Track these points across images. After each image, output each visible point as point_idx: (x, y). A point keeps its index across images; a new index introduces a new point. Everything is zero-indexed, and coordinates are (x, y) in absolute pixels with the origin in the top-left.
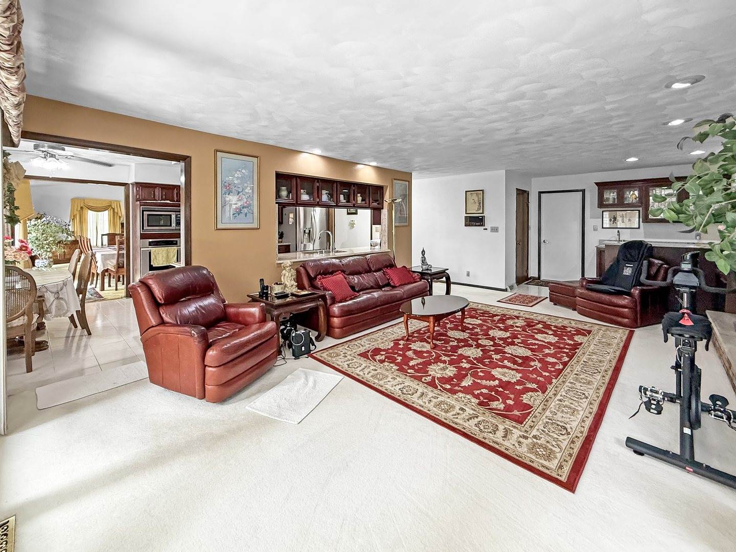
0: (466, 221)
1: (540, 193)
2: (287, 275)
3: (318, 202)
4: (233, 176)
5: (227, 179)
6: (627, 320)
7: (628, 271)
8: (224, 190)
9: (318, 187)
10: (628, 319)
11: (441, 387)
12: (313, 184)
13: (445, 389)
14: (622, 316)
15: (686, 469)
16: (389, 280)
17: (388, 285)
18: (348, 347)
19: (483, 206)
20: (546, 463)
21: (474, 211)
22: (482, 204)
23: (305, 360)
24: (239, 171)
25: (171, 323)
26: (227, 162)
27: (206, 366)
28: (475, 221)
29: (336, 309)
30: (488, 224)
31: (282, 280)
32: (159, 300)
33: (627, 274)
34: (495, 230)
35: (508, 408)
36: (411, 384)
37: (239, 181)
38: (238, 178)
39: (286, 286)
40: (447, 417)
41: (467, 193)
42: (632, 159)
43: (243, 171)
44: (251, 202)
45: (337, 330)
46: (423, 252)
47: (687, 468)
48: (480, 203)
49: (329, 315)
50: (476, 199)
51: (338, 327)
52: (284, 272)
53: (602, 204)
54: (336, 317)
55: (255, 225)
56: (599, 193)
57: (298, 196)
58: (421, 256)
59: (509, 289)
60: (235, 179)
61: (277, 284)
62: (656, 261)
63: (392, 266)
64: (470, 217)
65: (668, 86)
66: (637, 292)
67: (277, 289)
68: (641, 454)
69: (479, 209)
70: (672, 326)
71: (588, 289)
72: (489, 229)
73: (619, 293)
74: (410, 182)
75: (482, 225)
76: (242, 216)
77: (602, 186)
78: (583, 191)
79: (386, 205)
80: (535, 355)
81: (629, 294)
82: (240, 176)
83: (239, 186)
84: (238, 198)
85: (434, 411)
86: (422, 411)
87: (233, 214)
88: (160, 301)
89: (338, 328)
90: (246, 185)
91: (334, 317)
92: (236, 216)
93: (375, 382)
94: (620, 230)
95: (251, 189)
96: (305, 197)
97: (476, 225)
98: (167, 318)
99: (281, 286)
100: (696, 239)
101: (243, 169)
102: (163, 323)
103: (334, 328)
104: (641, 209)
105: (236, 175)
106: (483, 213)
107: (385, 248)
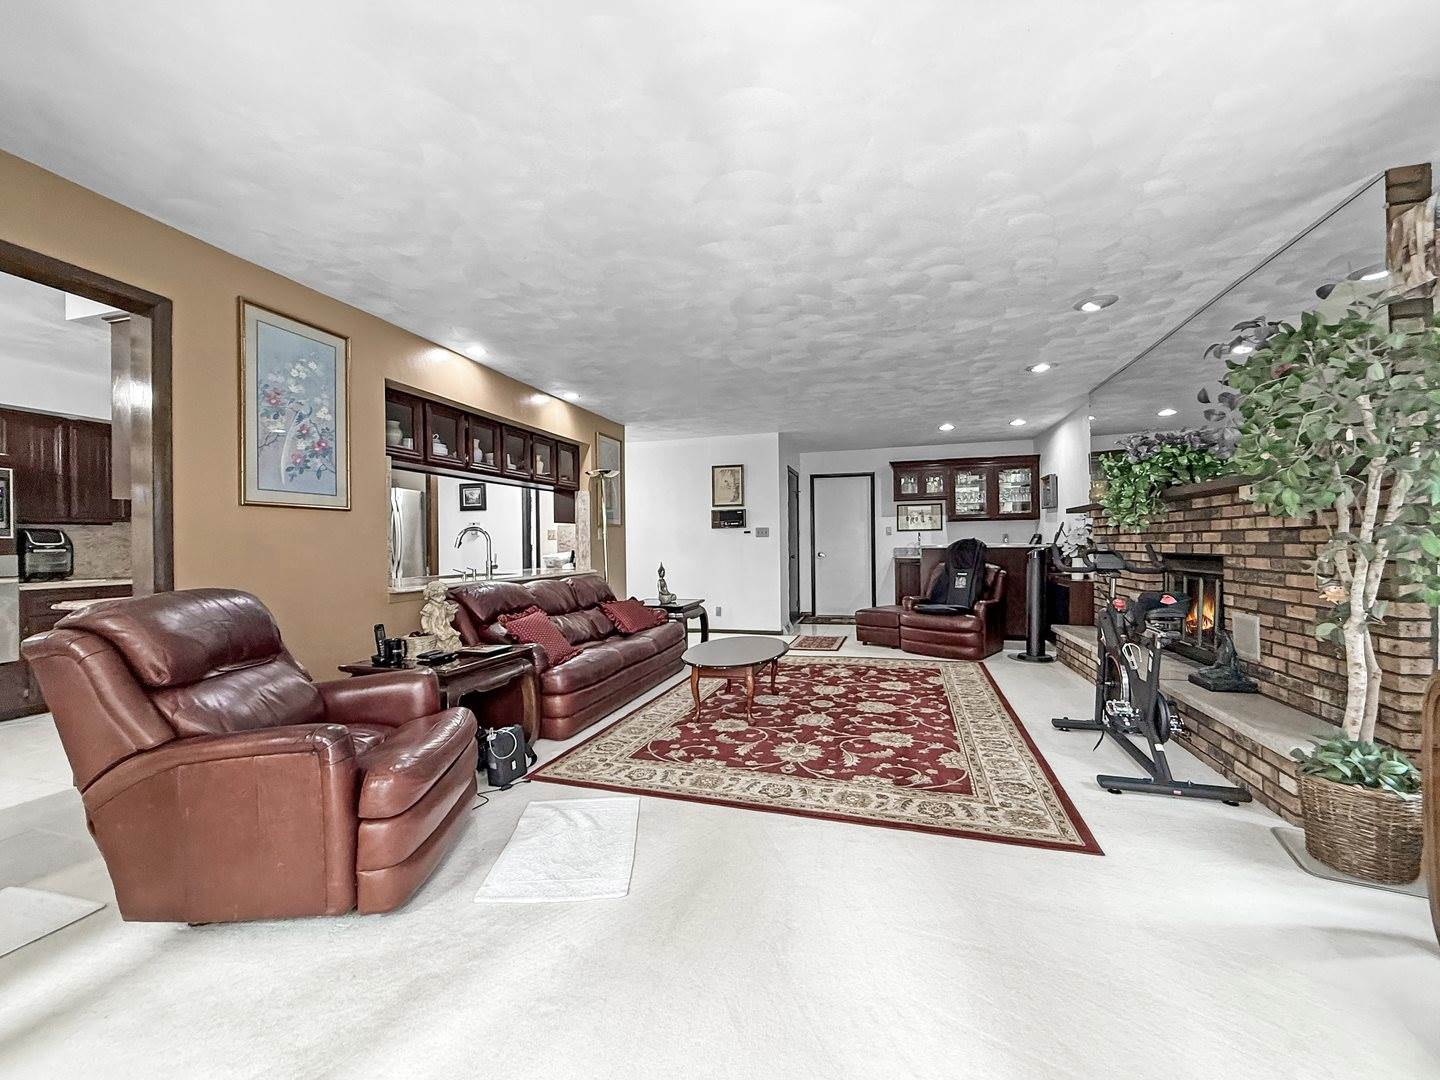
0: (713, 520)
1: (813, 477)
2: (437, 613)
3: (467, 464)
4: (287, 373)
5: (271, 377)
6: (972, 649)
7: (961, 583)
8: (264, 404)
9: (467, 430)
10: (973, 647)
11: (821, 774)
12: (458, 421)
13: (830, 776)
14: (964, 643)
15: (1173, 794)
16: (613, 622)
17: (614, 632)
18: (598, 749)
19: (743, 493)
20: (1044, 831)
21: (727, 502)
22: (740, 490)
23: (521, 789)
24: (302, 363)
25: (203, 734)
26: (267, 334)
27: (359, 821)
28: (730, 518)
29: (557, 677)
30: (753, 523)
31: (425, 626)
32: (153, 675)
33: (961, 587)
34: (763, 533)
35: (937, 779)
36: (770, 780)
37: (301, 388)
38: (298, 381)
39: (438, 639)
40: (869, 810)
41: (716, 469)
42: (947, 427)
43: (312, 365)
44: (331, 444)
45: (560, 721)
46: (661, 570)
47: (1175, 792)
48: (737, 488)
49: (544, 692)
50: (731, 480)
51: (563, 714)
52: (428, 608)
53: (899, 496)
54: (561, 694)
55: (340, 502)
56: (895, 478)
57: (427, 446)
58: (658, 578)
59: (785, 631)
60: (291, 381)
61: (418, 634)
62: (992, 566)
63: (611, 598)
64: (721, 512)
65: (1078, 308)
66: (982, 607)
67: (418, 647)
68: (1118, 792)
69: (736, 498)
70: (1151, 609)
71: (919, 612)
72: (754, 532)
73: (961, 612)
74: (622, 443)
75: (743, 525)
76: (309, 475)
77: (900, 468)
78: (872, 476)
79: (585, 480)
80: (902, 709)
81: (972, 612)
82: (303, 376)
83: (303, 401)
84: (300, 431)
85: (844, 809)
86: (828, 814)
87: (288, 470)
88: (156, 680)
89: (563, 717)
90: (318, 400)
91: (555, 694)
92: (293, 476)
93: (704, 791)
94: (921, 533)
95: (329, 413)
96: (440, 449)
97: (731, 526)
98: (187, 724)
99: (430, 639)
100: (1004, 542)
101: (311, 359)
102: (177, 736)
103: (555, 718)
104: (943, 502)
105: (294, 373)
106: (742, 505)
107: (584, 567)
